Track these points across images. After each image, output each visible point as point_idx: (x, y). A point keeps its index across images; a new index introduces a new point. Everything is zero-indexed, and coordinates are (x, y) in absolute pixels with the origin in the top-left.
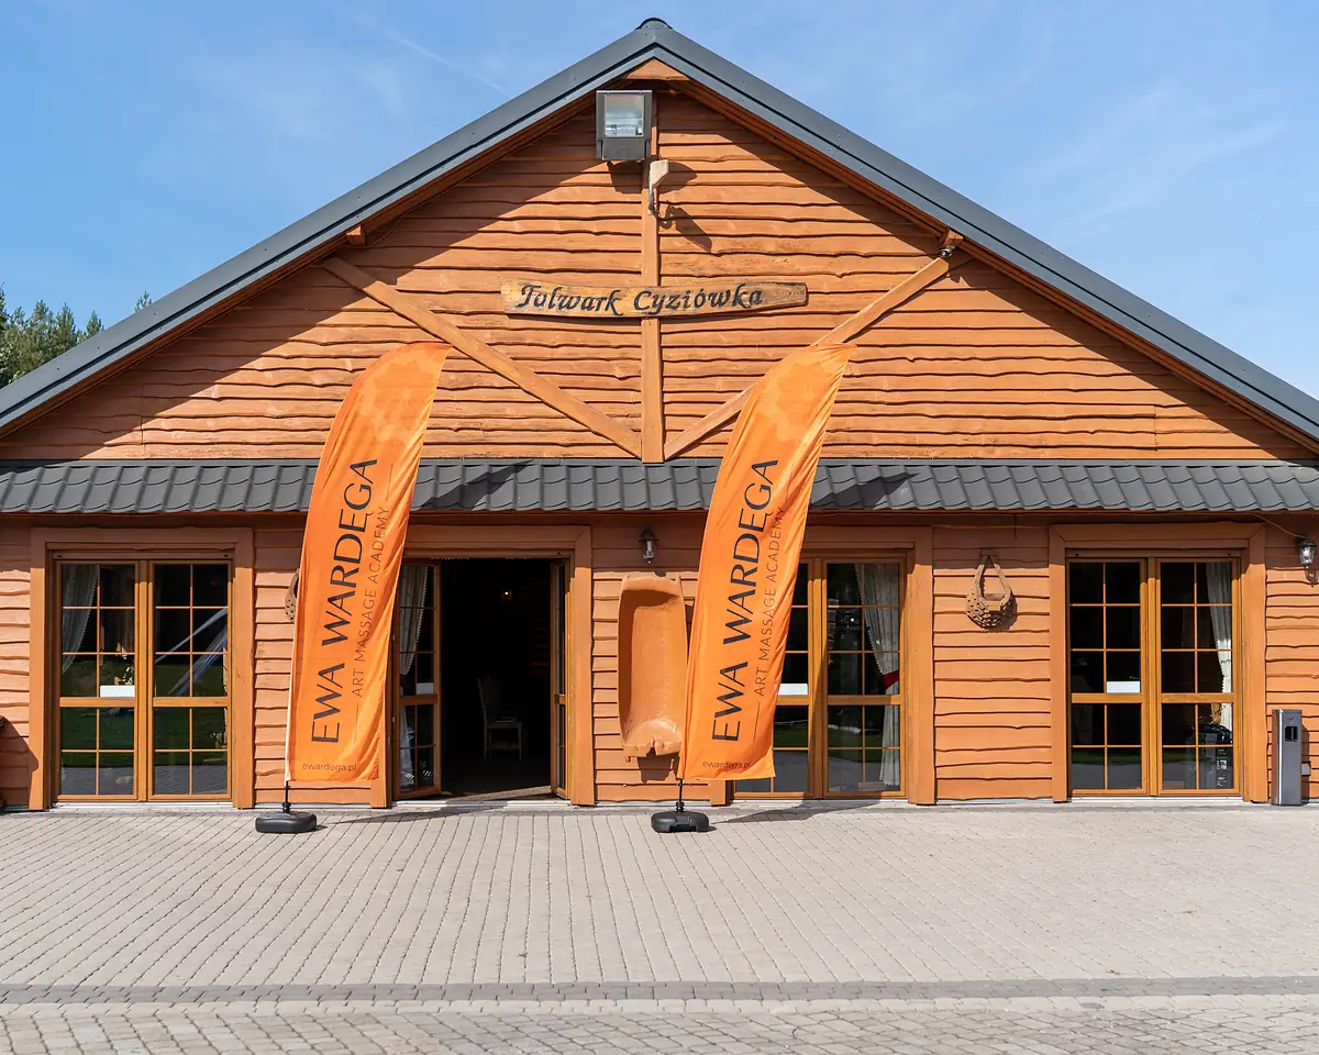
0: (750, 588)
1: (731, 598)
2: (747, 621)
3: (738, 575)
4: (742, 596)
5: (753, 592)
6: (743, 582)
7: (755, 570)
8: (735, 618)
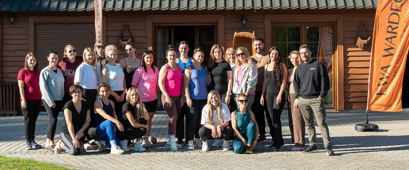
0: (395, 35)
1: (387, 39)
2: (393, 48)
3: (390, 29)
4: (391, 38)
5: (396, 37)
6: (392, 32)
7: (397, 27)
8: (388, 47)
